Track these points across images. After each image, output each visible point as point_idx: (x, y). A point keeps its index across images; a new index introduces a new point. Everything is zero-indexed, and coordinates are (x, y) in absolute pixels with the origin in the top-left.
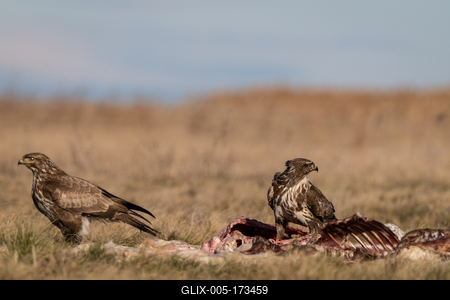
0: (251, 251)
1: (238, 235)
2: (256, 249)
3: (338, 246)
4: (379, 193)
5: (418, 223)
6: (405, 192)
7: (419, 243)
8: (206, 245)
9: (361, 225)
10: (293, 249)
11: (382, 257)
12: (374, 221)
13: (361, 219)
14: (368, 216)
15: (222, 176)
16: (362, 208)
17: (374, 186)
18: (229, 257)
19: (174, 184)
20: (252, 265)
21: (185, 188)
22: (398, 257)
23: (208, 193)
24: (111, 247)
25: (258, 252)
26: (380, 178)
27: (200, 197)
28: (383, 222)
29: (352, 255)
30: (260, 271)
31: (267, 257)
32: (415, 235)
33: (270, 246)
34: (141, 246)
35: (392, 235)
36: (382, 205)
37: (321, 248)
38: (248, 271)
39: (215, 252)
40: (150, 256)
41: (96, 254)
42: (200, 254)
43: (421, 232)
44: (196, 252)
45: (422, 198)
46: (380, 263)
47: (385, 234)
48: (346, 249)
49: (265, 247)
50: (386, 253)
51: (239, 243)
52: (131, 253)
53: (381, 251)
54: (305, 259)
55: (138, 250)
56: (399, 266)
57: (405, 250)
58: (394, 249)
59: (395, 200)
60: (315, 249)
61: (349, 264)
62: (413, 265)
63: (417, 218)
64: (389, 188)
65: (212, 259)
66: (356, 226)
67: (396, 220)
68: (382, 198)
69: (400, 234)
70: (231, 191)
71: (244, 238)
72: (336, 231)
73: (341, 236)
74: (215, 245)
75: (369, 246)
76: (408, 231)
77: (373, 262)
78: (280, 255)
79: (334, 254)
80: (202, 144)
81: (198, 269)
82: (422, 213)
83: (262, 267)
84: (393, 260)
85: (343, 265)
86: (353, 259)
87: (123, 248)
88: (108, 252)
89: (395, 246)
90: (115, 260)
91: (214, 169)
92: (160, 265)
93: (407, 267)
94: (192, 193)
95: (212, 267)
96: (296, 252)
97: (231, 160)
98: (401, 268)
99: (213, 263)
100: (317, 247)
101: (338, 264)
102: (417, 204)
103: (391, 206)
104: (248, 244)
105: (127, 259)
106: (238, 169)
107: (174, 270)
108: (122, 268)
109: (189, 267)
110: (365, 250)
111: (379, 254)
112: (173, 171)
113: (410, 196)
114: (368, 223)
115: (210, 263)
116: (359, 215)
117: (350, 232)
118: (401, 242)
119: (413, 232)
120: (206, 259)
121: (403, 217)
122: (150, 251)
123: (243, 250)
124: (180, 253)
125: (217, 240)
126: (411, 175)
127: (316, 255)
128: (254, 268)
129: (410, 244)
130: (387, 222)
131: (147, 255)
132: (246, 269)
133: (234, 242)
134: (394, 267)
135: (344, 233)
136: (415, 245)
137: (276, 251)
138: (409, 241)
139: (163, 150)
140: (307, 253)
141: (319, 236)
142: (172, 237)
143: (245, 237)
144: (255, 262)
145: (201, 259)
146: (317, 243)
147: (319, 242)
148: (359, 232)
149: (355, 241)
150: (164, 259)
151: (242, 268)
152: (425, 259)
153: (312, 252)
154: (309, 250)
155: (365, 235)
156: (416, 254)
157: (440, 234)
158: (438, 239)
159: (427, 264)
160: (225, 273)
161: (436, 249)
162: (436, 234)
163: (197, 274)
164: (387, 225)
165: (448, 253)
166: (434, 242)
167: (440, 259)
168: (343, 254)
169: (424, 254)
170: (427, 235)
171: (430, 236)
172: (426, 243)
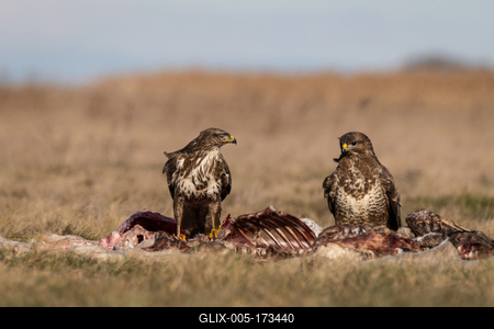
0: (154, 248)
1: (138, 229)
2: (159, 245)
3: (249, 243)
4: (294, 184)
7: (338, 239)
8: (104, 240)
9: (275, 220)
10: (199, 246)
11: (298, 255)
12: (288, 216)
13: (274, 214)
14: (282, 210)
15: (122, 165)
16: (276, 200)
17: (289, 177)
18: (130, 254)
19: (70, 172)
20: (155, 263)
21: (82, 177)
22: (315, 255)
23: (107, 183)
25: (162, 248)
26: (295, 169)
27: (97, 187)
28: (298, 217)
29: (264, 253)
30: (163, 270)
31: (171, 254)
32: (334, 231)
33: (175, 243)
34: (33, 241)
35: (308, 230)
36: (299, 197)
37: (230, 245)
38: (150, 269)
39: (114, 249)
40: (45, 252)
42: (98, 251)
43: (341, 228)
44: (93, 248)
46: (296, 261)
47: (301, 230)
48: (258, 246)
49: (169, 244)
50: (301, 251)
51: (140, 238)
52: (22, 249)
53: (296, 249)
54: (212, 257)
55: (29, 246)
56: (316, 264)
57: (323, 247)
58: (311, 247)
60: (223, 246)
61: (261, 263)
62: (331, 264)
64: (307, 179)
65: (111, 256)
66: (269, 220)
67: (313, 215)
68: (298, 191)
69: (317, 230)
70: (132, 181)
71: (145, 233)
72: (247, 226)
73: (252, 231)
74: (113, 241)
75: (284, 243)
76: (326, 227)
77: (287, 260)
78: (185, 252)
79: (245, 251)
80: (101, 131)
81: (96, 266)
83: (165, 265)
84: (309, 259)
85: (254, 263)
86: (265, 257)
87: (13, 243)
89: (312, 243)
90: (4, 256)
91: (113, 156)
92: (54, 262)
93: (324, 266)
94: (89, 183)
95: (109, 264)
96: (203, 249)
97: (133, 146)
98: (318, 267)
99: (112, 261)
100: (226, 243)
101: (249, 263)
103: (306, 199)
104: (150, 240)
105: (17, 255)
106: (140, 157)
107: (68, 268)
108: (11, 265)
109: (85, 265)
110: (279, 247)
111: (294, 252)
112: (69, 158)
114: (282, 217)
115: (109, 260)
116: (272, 208)
117: (263, 228)
118: (318, 239)
119: (331, 228)
120: (103, 256)
122: (42, 247)
123: (144, 246)
124: (76, 249)
125: (116, 235)
127: (225, 252)
128: (156, 268)
129: (328, 241)
130: (304, 217)
131: (39, 252)
132: (148, 266)
133: (135, 238)
134: (310, 265)
135: (255, 228)
136: (334, 242)
137: (182, 248)
138: (327, 238)
139: (58, 136)
140: (216, 251)
141: (228, 232)
142: (67, 231)
143: (147, 232)
144: (158, 260)
145: (99, 256)
146: (226, 239)
147: (229, 237)
148: (272, 227)
149: (268, 237)
150: (58, 256)
151: (143, 266)
152: (345, 258)
153: (221, 249)
154: (217, 246)
155: (279, 230)
156: (334, 252)
157: (361, 231)
158: (359, 236)
159: (347, 263)
160: (125, 272)
161: (357, 247)
162: (357, 230)
163: (93, 273)
164: (303, 220)
165: (370, 252)
166: (354, 239)
167: (361, 258)
168: (255, 252)
169: (344, 252)
170: (346, 231)
171: (350, 232)
172: (346, 240)
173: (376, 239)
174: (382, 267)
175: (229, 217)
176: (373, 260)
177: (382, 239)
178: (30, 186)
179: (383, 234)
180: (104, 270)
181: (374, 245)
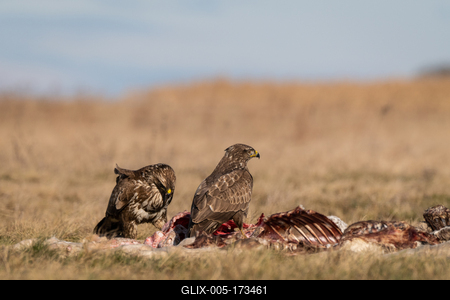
0: (194, 245)
1: (180, 229)
2: (199, 243)
3: (281, 239)
4: (322, 185)
5: (361, 215)
6: (347, 184)
7: (362, 234)
8: (149, 239)
9: (304, 218)
10: (235, 243)
11: (325, 249)
12: (316, 214)
13: (304, 212)
14: (311, 209)
16: (305, 199)
17: (317, 178)
18: (173, 251)
20: (195, 259)
22: (341, 249)
24: (54, 242)
25: (202, 245)
26: (322, 170)
28: (325, 214)
29: (295, 248)
30: (203, 266)
31: (210, 251)
32: (358, 227)
34: (84, 241)
35: (335, 227)
36: (324, 197)
37: (264, 241)
38: (192, 265)
39: (159, 247)
40: (94, 252)
41: (39, 250)
42: (144, 248)
43: (364, 224)
44: (139, 246)
45: (365, 189)
46: (324, 255)
47: (328, 226)
48: (289, 242)
49: (208, 241)
50: (329, 246)
51: (182, 237)
52: (75, 248)
53: (324, 244)
54: (248, 252)
55: (81, 246)
56: (341, 258)
57: (348, 242)
58: (337, 241)
59: (337, 192)
60: (257, 242)
61: (292, 257)
62: (356, 257)
63: (359, 210)
64: (332, 181)
65: (155, 253)
66: (298, 218)
67: (339, 212)
68: (324, 191)
69: (343, 227)
72: (279, 224)
73: (284, 228)
74: (158, 239)
75: (312, 239)
76: (350, 223)
77: (315, 255)
78: (222, 249)
79: (277, 247)
80: (144, 138)
81: (142, 262)
82: (363, 205)
83: (205, 261)
84: (334, 253)
85: (285, 258)
86: (296, 251)
87: (66, 243)
88: (51, 248)
89: (338, 238)
90: (58, 256)
92: (103, 261)
93: (350, 260)
95: (155, 262)
96: (239, 245)
97: (173, 153)
98: (344, 260)
99: (157, 258)
100: (260, 240)
101: (280, 257)
102: (359, 196)
103: (332, 198)
104: (191, 238)
105: (70, 255)
107: (117, 265)
108: (65, 264)
109: (131, 262)
110: (308, 242)
111: (321, 247)
113: (352, 188)
114: (311, 215)
115: (153, 257)
116: (302, 207)
117: (293, 225)
118: (344, 234)
119: (356, 224)
120: (149, 254)
121: (346, 209)
122: (93, 246)
123: (186, 244)
124: (124, 248)
125: (160, 235)
126: (353, 166)
127: (259, 248)
128: (197, 263)
129: (353, 236)
130: (330, 214)
131: (90, 251)
132: (189, 262)
134: (337, 259)
135: (286, 225)
136: (358, 237)
137: (220, 245)
138: (352, 233)
139: (105, 145)
140: (250, 247)
141: (262, 229)
144: (198, 256)
145: (145, 254)
146: (260, 236)
147: (263, 234)
148: (301, 224)
149: (298, 234)
150: (108, 254)
151: (185, 263)
152: (368, 251)
153: (255, 245)
154: (253, 243)
155: (308, 227)
156: (358, 246)
157: (383, 226)
158: (381, 231)
159: (370, 256)
160: (168, 268)
161: (379, 240)
162: (379, 226)
163: (140, 269)
164: (330, 217)
165: (392, 245)
166: (377, 234)
167: (383, 251)
168: (287, 247)
169: (367, 245)
170: (370, 226)
171: (373, 228)
172: (369, 235)
173: (397, 233)
174: (403, 259)
175: (262, 216)
176: (395, 253)
177: (402, 234)
178: (81, 192)
179: (403, 229)
180: (149, 266)
181: (395, 239)
